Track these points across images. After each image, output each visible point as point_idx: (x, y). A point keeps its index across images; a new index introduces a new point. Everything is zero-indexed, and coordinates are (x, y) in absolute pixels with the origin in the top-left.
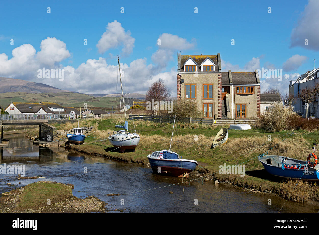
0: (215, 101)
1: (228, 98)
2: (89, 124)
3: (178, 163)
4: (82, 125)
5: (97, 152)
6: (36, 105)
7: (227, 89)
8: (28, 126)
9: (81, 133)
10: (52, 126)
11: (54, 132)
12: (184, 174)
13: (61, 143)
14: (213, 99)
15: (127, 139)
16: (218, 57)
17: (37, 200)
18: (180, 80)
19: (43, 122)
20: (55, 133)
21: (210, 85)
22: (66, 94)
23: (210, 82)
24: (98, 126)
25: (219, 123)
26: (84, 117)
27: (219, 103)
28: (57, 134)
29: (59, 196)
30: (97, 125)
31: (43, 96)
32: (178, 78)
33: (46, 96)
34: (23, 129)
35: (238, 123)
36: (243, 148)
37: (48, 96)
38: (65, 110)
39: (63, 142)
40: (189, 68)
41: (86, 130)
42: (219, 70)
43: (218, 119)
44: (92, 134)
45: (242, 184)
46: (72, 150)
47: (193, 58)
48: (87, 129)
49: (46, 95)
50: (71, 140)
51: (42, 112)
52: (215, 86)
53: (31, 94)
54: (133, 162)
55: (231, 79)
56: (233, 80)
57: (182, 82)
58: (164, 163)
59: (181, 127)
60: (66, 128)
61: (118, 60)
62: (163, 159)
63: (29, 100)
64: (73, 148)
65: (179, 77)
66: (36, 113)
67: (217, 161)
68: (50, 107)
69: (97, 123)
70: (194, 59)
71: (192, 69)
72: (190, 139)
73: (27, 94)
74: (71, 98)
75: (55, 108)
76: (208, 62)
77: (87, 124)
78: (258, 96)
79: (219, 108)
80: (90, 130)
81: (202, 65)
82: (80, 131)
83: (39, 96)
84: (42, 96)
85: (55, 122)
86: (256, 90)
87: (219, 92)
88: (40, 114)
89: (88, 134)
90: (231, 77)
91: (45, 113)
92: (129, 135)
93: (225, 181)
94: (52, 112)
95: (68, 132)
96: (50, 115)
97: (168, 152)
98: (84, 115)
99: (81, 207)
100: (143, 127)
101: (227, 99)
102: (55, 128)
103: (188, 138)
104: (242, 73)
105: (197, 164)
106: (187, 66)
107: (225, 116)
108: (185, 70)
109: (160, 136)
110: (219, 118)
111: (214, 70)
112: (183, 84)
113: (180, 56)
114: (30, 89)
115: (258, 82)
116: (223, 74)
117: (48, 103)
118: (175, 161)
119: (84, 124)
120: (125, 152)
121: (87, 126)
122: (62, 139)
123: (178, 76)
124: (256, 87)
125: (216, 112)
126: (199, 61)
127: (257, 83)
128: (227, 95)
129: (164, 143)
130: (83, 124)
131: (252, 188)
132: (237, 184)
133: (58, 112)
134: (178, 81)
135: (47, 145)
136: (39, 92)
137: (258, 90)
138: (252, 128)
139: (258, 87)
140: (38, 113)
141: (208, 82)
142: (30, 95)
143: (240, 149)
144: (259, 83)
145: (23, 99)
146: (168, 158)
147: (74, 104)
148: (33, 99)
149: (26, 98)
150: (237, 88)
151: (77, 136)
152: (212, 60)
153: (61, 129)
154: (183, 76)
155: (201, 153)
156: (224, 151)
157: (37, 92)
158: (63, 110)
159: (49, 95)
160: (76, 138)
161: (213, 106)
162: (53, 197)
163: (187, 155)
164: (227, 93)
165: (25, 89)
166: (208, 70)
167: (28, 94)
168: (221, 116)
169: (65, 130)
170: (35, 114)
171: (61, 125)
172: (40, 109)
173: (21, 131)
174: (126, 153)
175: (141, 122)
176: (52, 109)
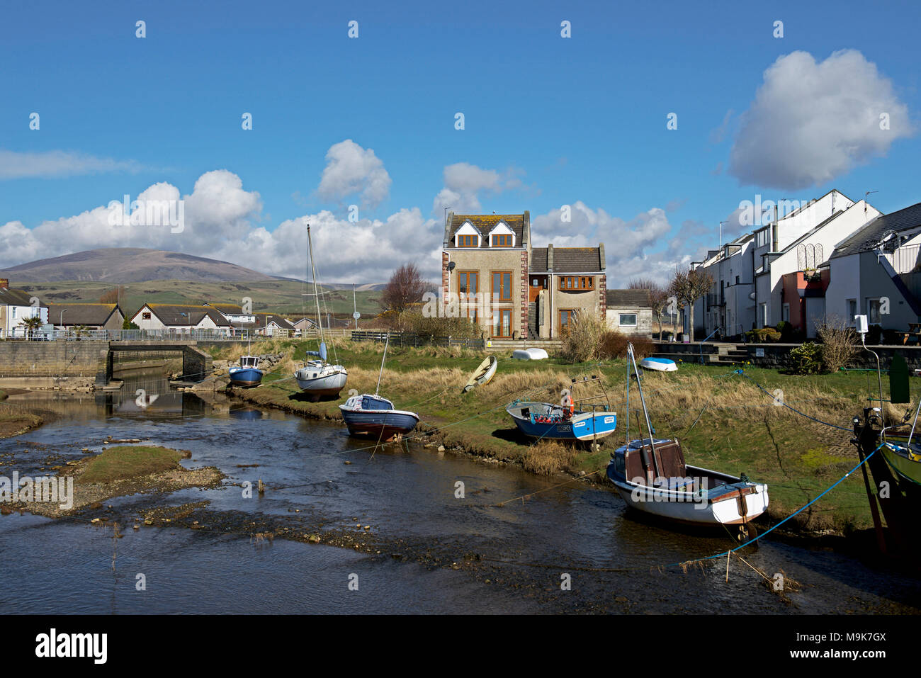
0: (516, 305)
1: (543, 298)
2: (277, 347)
3: (383, 416)
4: (264, 352)
5: (273, 401)
6: (195, 310)
7: (543, 281)
8: (174, 352)
9: (254, 367)
10: (205, 351)
11: (206, 364)
12: (395, 435)
13: (219, 385)
14: (511, 301)
15: (322, 376)
16: (525, 217)
17: (113, 469)
18: (447, 263)
19: (188, 344)
20: (210, 365)
21: (505, 273)
22: (274, 285)
23: (504, 267)
24: (294, 352)
25: (496, 346)
26: (298, 333)
27: (523, 309)
28: (214, 368)
29: (152, 465)
30: (292, 350)
31: (225, 289)
32: (443, 259)
33: (231, 289)
34: (163, 358)
35: (531, 346)
36: (512, 392)
37: (235, 287)
38: (257, 320)
39: (223, 383)
40: (465, 239)
41: (269, 360)
42: (524, 245)
43: (520, 339)
44: (280, 368)
45: (476, 451)
46: (237, 399)
47: (473, 221)
48: (272, 358)
49: (232, 287)
50: (236, 379)
51: (207, 323)
52: (515, 275)
53: (200, 284)
54: (327, 418)
55: (551, 262)
56: (556, 262)
57: (451, 266)
58: (362, 417)
59: (432, 355)
60: (232, 356)
61: (308, 228)
62: (361, 410)
63: (196, 296)
64: (237, 394)
65: (446, 257)
66: (196, 325)
67: (463, 414)
68: (225, 314)
69: (292, 347)
70: (476, 222)
71: (472, 242)
72: (437, 376)
73: (192, 283)
74: (285, 293)
75: (236, 316)
76: (501, 229)
77: (272, 349)
78: (602, 295)
79: (523, 318)
80: (278, 361)
81: (490, 234)
82: (251, 361)
83: (216, 289)
84: (223, 287)
85: (211, 345)
86: (597, 283)
87: (523, 287)
88: (202, 327)
89: (272, 368)
90: (551, 256)
91: (213, 326)
92: (326, 368)
93: (455, 447)
94: (229, 324)
95: (235, 363)
96: (225, 331)
97: (372, 399)
98: (297, 330)
99: (180, 480)
100: (370, 355)
101: (541, 300)
102: (210, 356)
103: (434, 374)
104: (574, 249)
105: (418, 420)
106: (460, 236)
107: (535, 333)
108: (457, 245)
109: (390, 371)
110: (523, 337)
111: (514, 243)
112: (454, 271)
113: (451, 216)
114: (198, 274)
115: (602, 267)
116: (536, 252)
117: (223, 304)
118: (378, 413)
119: (267, 348)
120: (319, 401)
121: (273, 352)
122: (221, 377)
123: (443, 256)
124: (598, 277)
125: (518, 326)
126: (485, 226)
127: (601, 269)
128: (541, 292)
129: (394, 384)
130: (264, 349)
131: (490, 456)
132: (471, 451)
133: (239, 324)
134: (444, 265)
135: (193, 388)
136: (218, 280)
137: (601, 283)
138: (550, 357)
139: (601, 277)
140: (199, 326)
141: (501, 268)
142: (199, 286)
143: (506, 394)
144: (604, 269)
145: (182, 295)
146: (373, 409)
147: (290, 306)
148: (205, 294)
149: (189, 293)
150: (562, 279)
151: (245, 371)
152: (510, 224)
153: (222, 359)
154: (453, 256)
155: (443, 402)
156: (481, 397)
157: (212, 279)
158: (253, 319)
159: (239, 287)
160: (244, 376)
161: (511, 314)
162: (143, 466)
163: (422, 405)
164: (544, 288)
165: (187, 273)
166: (501, 244)
167: (194, 284)
168: (526, 333)
169: (229, 361)
170: (194, 327)
171: (222, 351)
172: (203, 318)
173: (158, 363)
174: (321, 403)
175: (367, 346)
176: (228, 318)
